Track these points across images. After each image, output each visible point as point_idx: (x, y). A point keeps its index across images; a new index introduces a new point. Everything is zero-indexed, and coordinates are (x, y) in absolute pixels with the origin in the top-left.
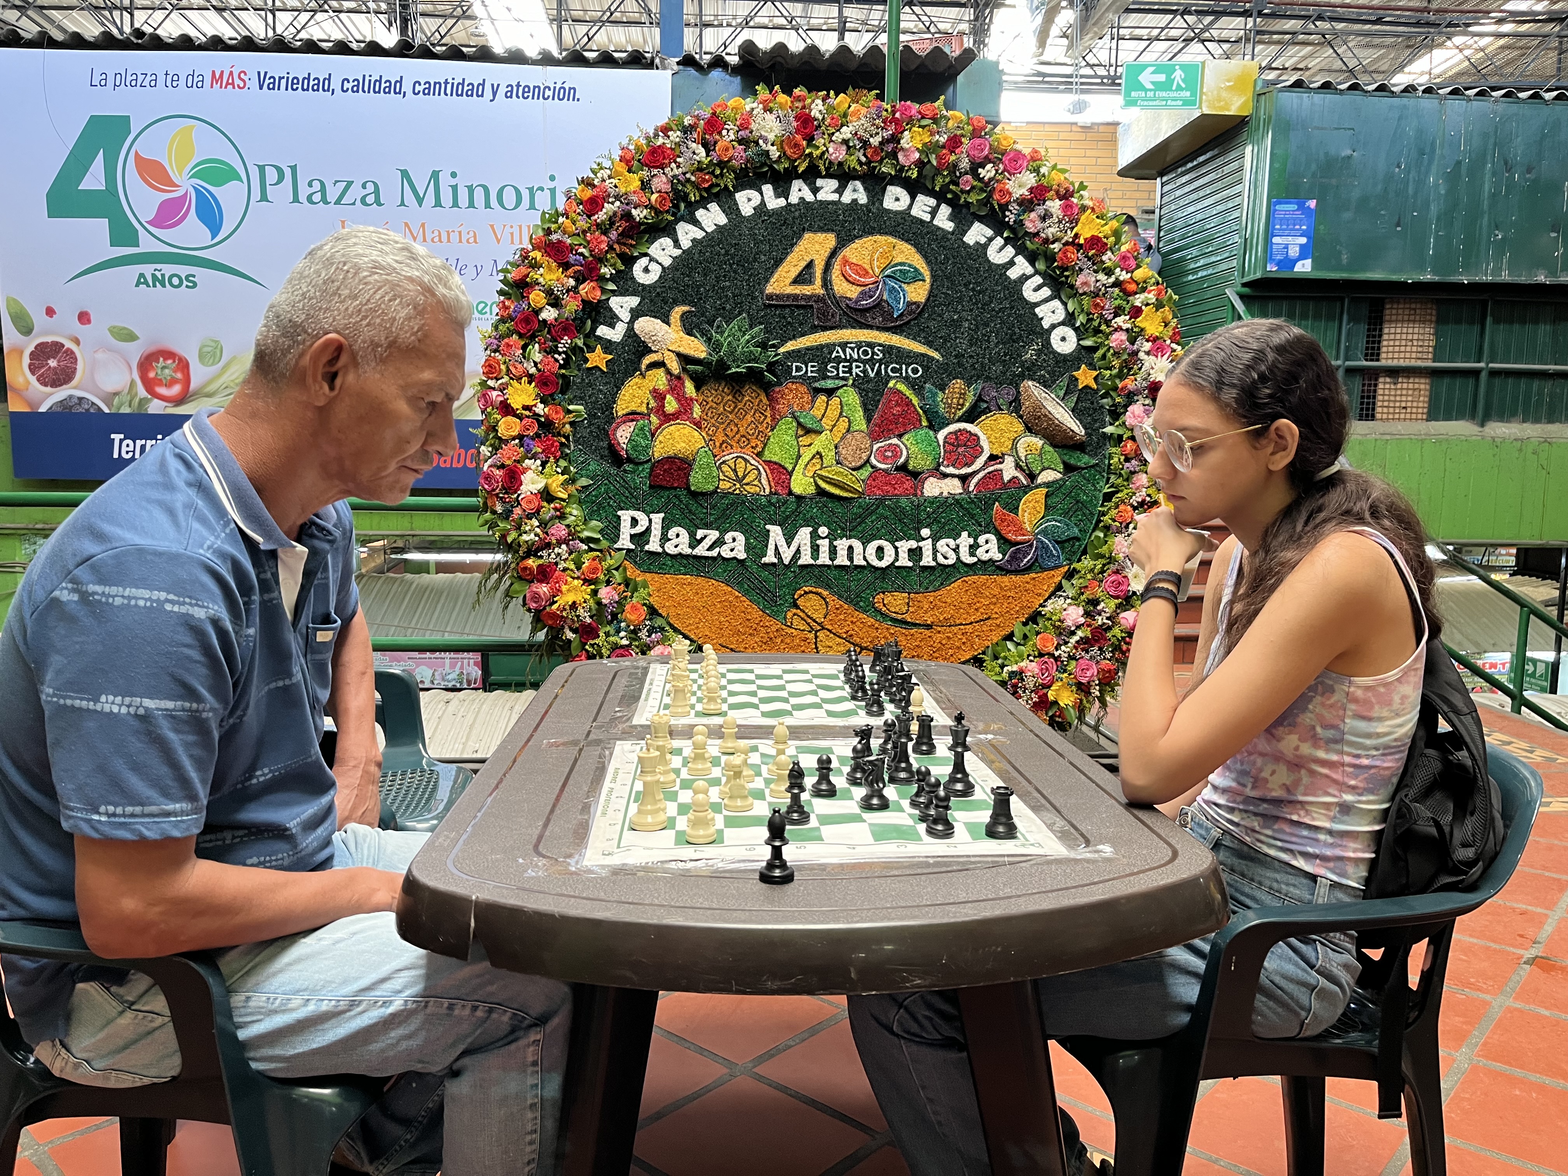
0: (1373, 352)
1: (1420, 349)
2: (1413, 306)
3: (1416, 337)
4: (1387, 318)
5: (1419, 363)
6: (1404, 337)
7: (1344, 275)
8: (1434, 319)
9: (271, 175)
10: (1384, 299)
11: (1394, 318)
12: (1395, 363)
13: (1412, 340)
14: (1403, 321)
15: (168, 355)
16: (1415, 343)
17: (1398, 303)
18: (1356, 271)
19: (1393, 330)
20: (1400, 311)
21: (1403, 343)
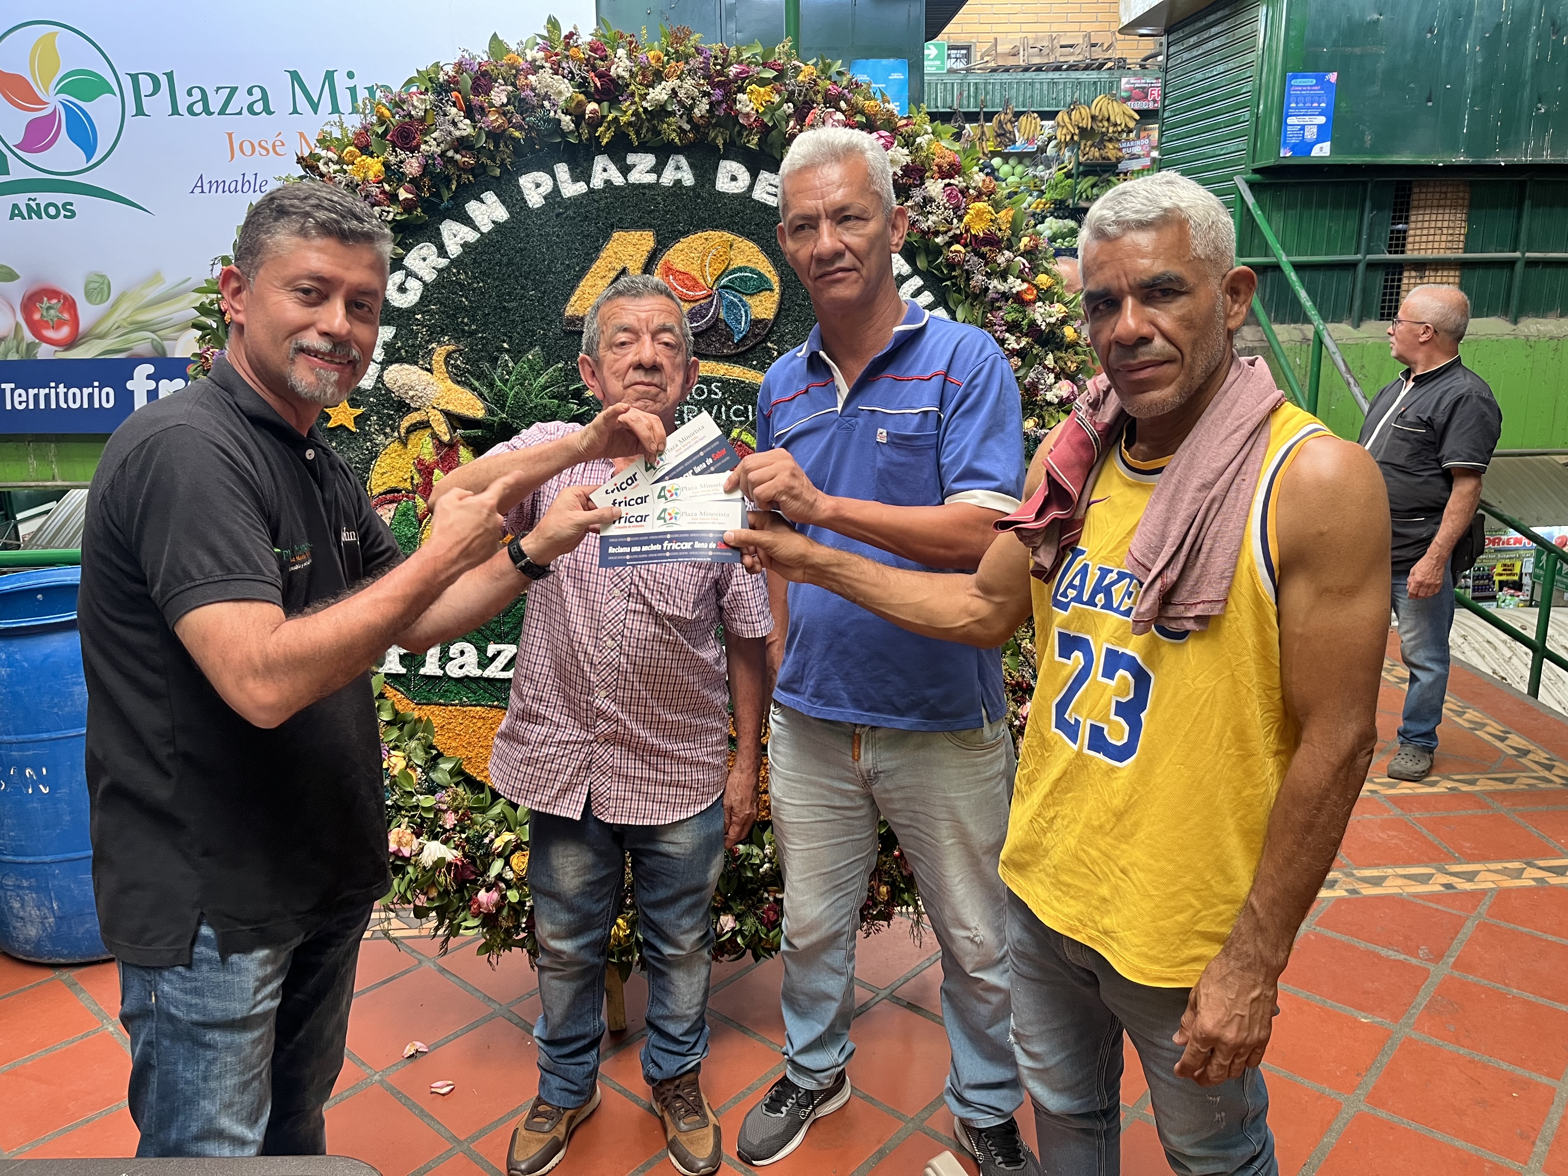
0: (1398, 242)
1: (1450, 238)
2: (1444, 189)
3: (1446, 224)
4: (1415, 203)
5: (1449, 255)
6: (1433, 224)
7: (1367, 159)
8: (1466, 203)
9: (146, 86)
10: (1410, 182)
11: (1422, 203)
12: (1422, 255)
13: (1441, 228)
14: (1432, 207)
15: (53, 293)
16: (1445, 232)
17: (1427, 186)
18: (1381, 154)
19: (1420, 218)
20: (1429, 196)
21: (1432, 231)
